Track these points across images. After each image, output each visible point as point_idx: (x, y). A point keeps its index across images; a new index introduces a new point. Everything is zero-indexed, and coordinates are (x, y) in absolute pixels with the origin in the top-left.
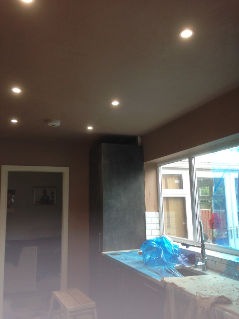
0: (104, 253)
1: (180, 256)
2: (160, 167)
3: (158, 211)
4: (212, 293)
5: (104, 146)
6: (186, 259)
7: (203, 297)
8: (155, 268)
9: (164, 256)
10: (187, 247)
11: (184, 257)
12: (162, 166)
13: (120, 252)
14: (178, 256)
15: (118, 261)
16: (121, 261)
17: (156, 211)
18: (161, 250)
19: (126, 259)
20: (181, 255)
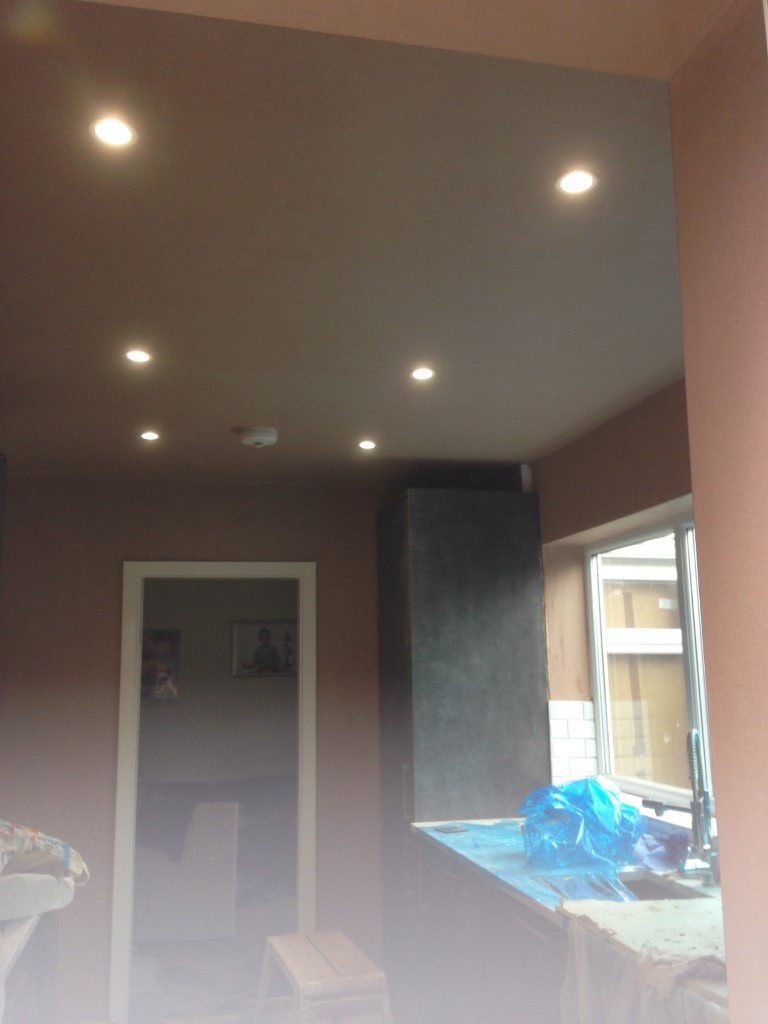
0: (417, 825)
1: (640, 840)
2: (594, 559)
3: (592, 698)
4: (694, 948)
5: (413, 496)
6: (661, 849)
7: (656, 957)
8: (555, 873)
9: (588, 839)
10: (658, 814)
11: (653, 842)
12: (599, 556)
13: (466, 824)
14: (635, 841)
15: (450, 850)
16: (460, 851)
17: (584, 699)
18: (580, 819)
19: (476, 846)
20: (644, 839)
